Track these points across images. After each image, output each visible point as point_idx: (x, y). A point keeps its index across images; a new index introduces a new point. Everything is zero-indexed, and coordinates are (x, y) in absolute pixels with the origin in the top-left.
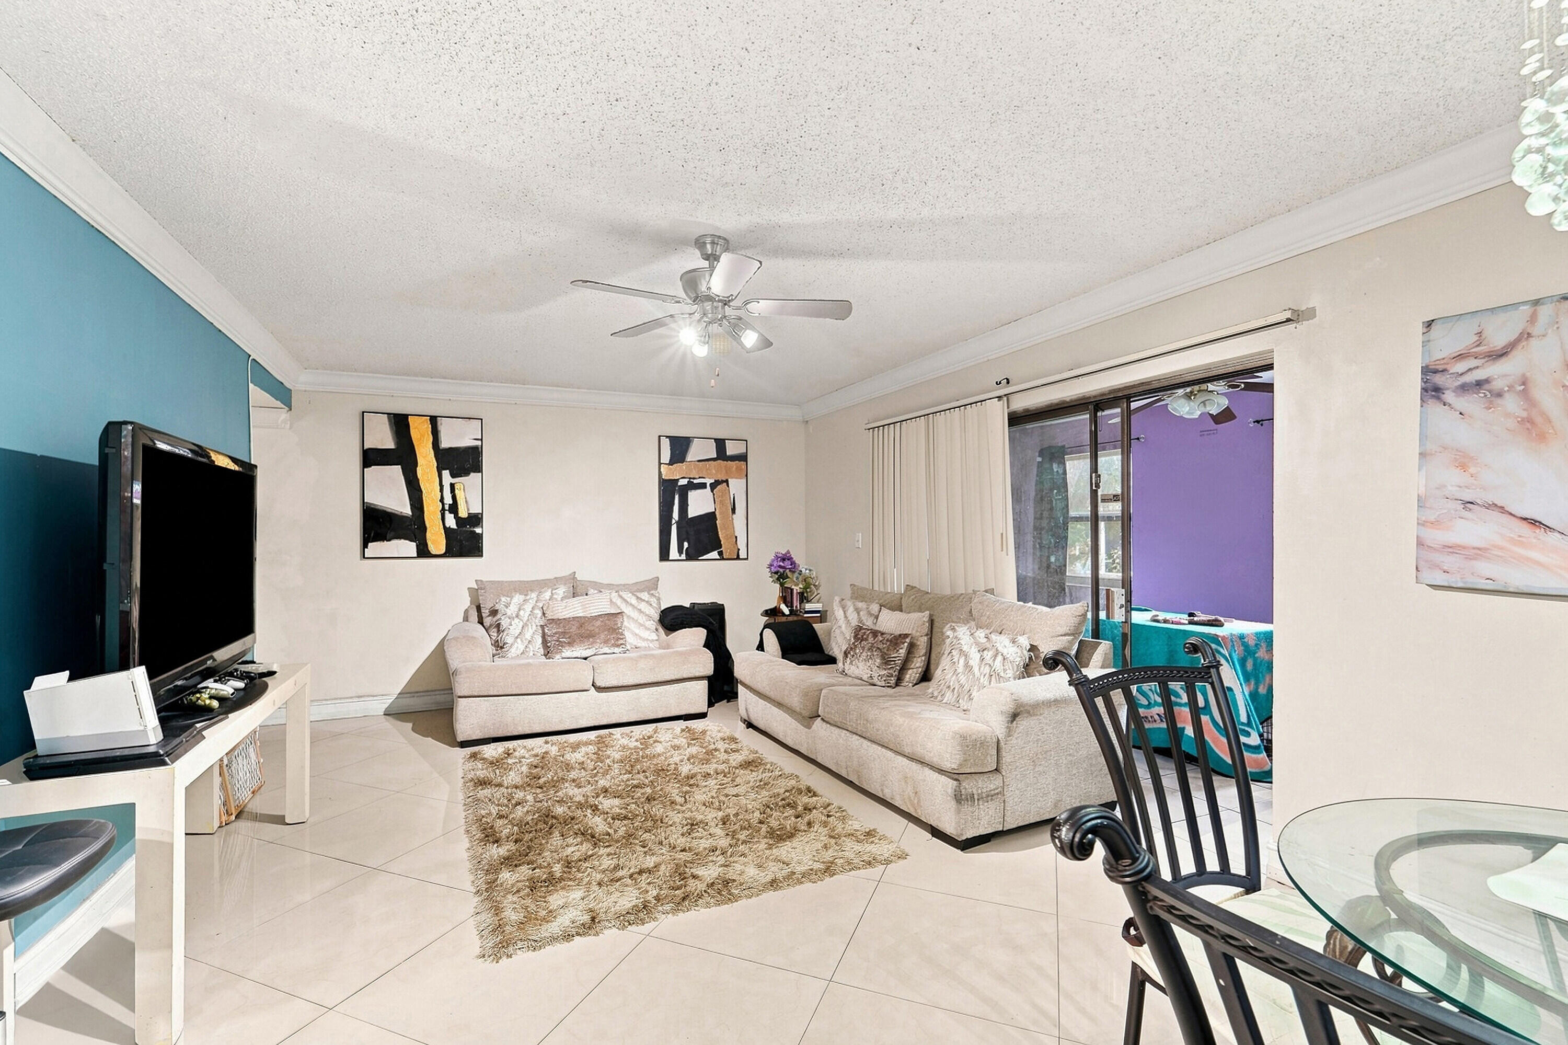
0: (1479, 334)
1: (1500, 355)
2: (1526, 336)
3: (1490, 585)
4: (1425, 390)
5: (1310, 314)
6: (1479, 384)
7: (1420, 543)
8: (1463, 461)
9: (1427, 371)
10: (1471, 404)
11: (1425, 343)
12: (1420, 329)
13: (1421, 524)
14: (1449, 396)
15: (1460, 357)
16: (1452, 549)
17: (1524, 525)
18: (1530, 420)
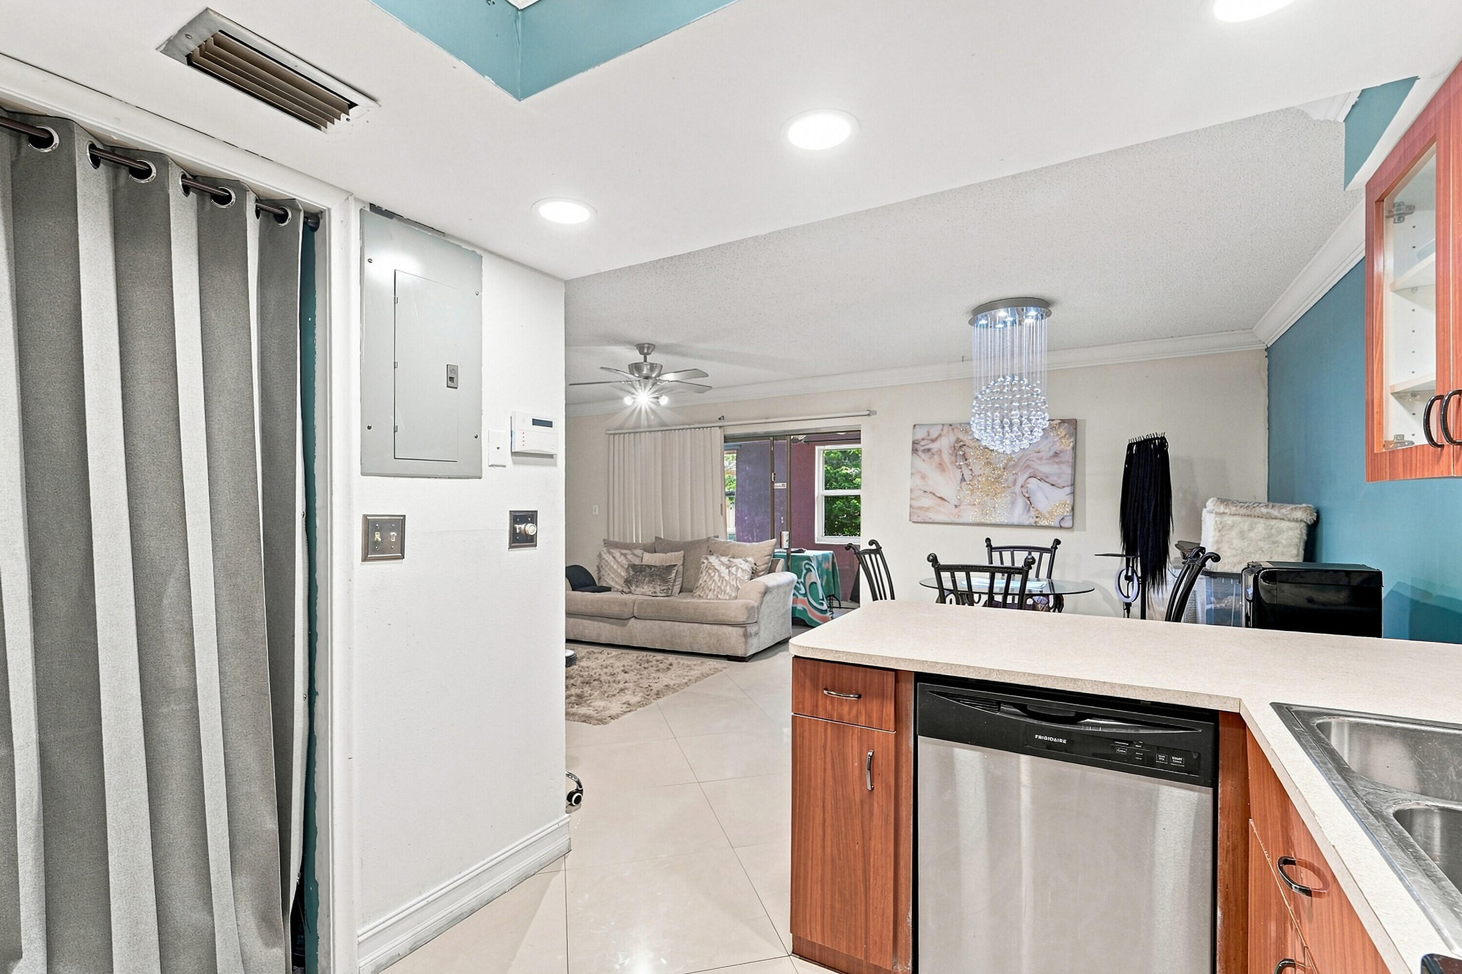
0: (928, 432)
1: (933, 441)
2: (940, 435)
3: (930, 521)
4: (913, 450)
5: (875, 413)
6: (929, 450)
7: (911, 506)
8: (923, 477)
9: (914, 443)
10: (924, 456)
11: (913, 433)
12: (912, 427)
13: (911, 499)
14: (920, 453)
15: (923, 439)
16: (920, 508)
17: (939, 499)
18: (941, 464)
